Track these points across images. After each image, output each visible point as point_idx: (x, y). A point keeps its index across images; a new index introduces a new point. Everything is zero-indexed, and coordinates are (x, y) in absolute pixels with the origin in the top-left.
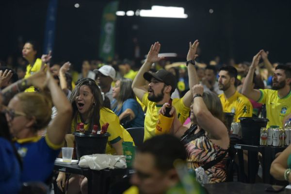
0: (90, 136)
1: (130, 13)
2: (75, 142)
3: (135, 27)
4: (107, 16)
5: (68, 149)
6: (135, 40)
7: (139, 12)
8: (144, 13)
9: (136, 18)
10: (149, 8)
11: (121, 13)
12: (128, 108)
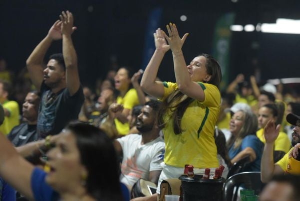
0: (201, 181)
1: (250, 28)
2: (181, 189)
3: (255, 45)
4: (221, 32)
5: (173, 197)
6: (255, 61)
7: (261, 26)
8: (266, 28)
9: (257, 34)
10: (273, 21)
11: (237, 28)
12: (248, 146)
